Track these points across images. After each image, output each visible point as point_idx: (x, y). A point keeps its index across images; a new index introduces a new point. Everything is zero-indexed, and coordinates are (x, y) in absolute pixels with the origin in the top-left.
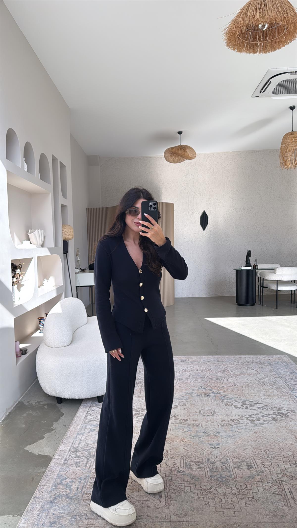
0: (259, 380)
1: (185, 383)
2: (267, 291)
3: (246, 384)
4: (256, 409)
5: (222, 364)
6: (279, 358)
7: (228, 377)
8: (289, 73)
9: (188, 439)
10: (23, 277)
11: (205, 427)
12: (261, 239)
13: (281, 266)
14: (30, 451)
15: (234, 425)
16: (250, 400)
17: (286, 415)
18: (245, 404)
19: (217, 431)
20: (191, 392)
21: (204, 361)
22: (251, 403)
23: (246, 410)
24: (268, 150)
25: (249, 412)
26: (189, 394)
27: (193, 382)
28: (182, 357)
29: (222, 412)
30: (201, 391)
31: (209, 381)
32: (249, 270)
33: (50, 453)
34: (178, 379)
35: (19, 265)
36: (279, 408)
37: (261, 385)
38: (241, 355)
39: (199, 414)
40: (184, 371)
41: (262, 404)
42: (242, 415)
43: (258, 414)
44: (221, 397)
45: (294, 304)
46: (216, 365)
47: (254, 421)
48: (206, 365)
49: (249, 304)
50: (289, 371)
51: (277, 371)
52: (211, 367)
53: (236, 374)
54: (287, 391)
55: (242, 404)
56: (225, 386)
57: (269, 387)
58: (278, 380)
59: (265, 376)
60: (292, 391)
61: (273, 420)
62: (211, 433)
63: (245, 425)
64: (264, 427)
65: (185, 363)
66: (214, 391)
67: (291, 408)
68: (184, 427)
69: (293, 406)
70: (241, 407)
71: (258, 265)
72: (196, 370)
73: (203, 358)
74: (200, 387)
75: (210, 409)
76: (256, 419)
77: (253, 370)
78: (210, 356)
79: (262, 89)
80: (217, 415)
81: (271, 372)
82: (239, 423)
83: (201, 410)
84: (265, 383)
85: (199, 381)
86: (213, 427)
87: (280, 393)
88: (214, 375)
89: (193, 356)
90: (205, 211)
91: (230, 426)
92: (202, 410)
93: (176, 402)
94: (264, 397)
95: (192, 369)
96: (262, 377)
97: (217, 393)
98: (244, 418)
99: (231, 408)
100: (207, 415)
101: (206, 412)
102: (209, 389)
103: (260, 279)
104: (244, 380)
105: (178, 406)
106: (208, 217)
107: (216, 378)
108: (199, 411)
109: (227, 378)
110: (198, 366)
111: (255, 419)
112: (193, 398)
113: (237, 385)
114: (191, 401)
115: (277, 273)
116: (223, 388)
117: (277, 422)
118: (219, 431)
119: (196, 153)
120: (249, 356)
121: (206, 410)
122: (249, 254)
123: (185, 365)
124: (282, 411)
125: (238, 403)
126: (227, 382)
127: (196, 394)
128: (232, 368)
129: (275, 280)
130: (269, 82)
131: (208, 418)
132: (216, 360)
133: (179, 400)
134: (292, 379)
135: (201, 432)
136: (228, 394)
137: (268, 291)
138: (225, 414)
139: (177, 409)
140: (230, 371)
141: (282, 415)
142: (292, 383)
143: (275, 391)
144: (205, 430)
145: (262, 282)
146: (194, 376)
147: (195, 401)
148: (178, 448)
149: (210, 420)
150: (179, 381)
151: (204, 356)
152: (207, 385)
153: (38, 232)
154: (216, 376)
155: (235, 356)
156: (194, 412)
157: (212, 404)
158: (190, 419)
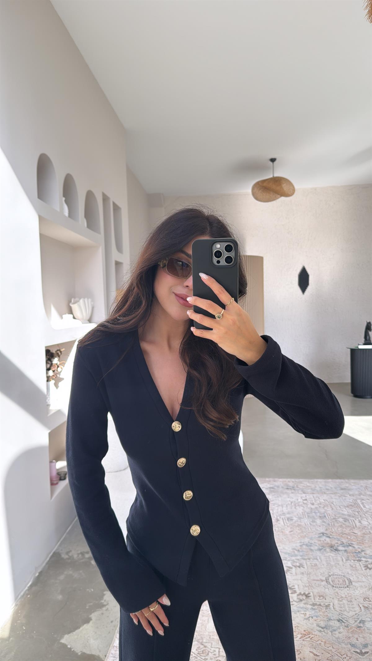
1: (297, 526)
5: (349, 493)
7: (361, 516)
9: (316, 633)
10: (62, 368)
11: (339, 610)
14: (69, 646)
19: (360, 619)
20: (309, 542)
21: (320, 488)
26: (307, 545)
27: (309, 525)
28: (286, 481)
29: (361, 582)
30: (323, 541)
32: (368, 349)
33: (100, 651)
34: (286, 519)
35: (58, 350)
39: (326, 584)
40: (293, 504)
44: (356, 553)
46: (339, 495)
48: (325, 495)
49: (369, 395)
52: (332, 498)
56: (359, 534)
62: (351, 622)
65: (293, 491)
66: (344, 541)
68: (306, 608)
72: (311, 504)
73: (319, 483)
74: (320, 534)
75: (342, 575)
78: (328, 481)
80: (354, 588)
83: (328, 577)
85: (317, 522)
86: (351, 611)
89: (303, 480)
92: (330, 576)
93: (287, 559)
95: (305, 502)
97: (348, 544)
100: (340, 587)
101: (336, 581)
102: (335, 537)
105: (292, 568)
108: (326, 579)
109: (360, 519)
110: (312, 497)
112: (313, 553)
114: (311, 560)
116: (356, 536)
118: (363, 619)
121: (337, 578)
122: (368, 327)
123: (292, 494)
126: (360, 526)
127: (316, 546)
128: (363, 501)
131: (342, 592)
133: (291, 556)
135: (334, 620)
136: (365, 547)
138: (367, 586)
139: (291, 575)
140: (362, 506)
144: (340, 616)
146: (309, 515)
147: (317, 559)
148: (301, 652)
149: (346, 596)
150: (288, 521)
151: (319, 480)
152: (331, 530)
153: (84, 301)
154: (343, 514)
155: (365, 481)
156: (319, 579)
157: (344, 567)
158: (313, 593)
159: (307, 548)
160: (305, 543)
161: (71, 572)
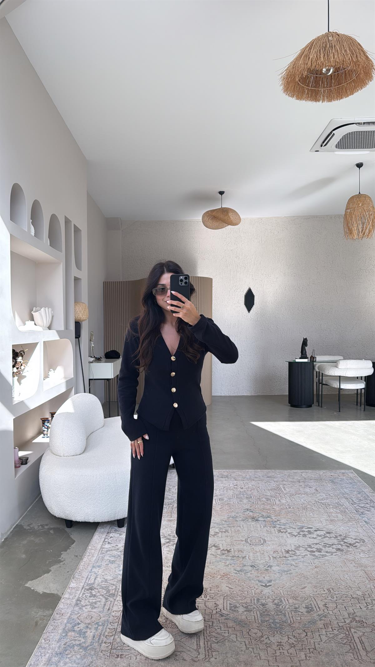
0: (319, 501)
1: (227, 504)
2: (326, 389)
3: (303, 506)
4: (316, 537)
5: (273, 480)
6: (343, 473)
7: (281, 496)
8: (356, 124)
9: (232, 575)
10: (25, 367)
11: (253, 560)
12: (320, 325)
13: (344, 359)
14: (32, 589)
15: (289, 557)
16: (309, 526)
17: (354, 546)
18: (303, 531)
19: (268, 565)
20: (235, 516)
21: (250, 476)
22: (309, 530)
23: (304, 538)
24: (328, 215)
25: (308, 541)
26: (233, 517)
27: (237, 503)
28: (222, 471)
29: (273, 541)
30: (247, 514)
31: (257, 502)
32: (305, 362)
33: (58, 591)
34: (218, 499)
35: (21, 351)
36: (345, 536)
37: (322, 507)
38: (296, 470)
39: (245, 543)
40: (225, 488)
41: (324, 531)
42: (299, 545)
43: (318, 543)
44: (272, 522)
45: (361, 406)
46: (266, 481)
47: (314, 552)
48: (253, 482)
49: (304, 405)
50: (357, 490)
51: (341, 490)
52: (259, 484)
53: (291, 493)
54: (354, 516)
55: (298, 531)
56: (277, 509)
57: (332, 510)
58: (343, 501)
59: (326, 496)
60: (361, 515)
61: (337, 551)
62: (261, 567)
63: (303, 557)
64: (327, 560)
65: (227, 479)
66: (264, 514)
67: (360, 536)
68: (227, 559)
69: (362, 534)
70: (297, 535)
71: (316, 357)
72: (241, 488)
73: (249, 472)
74: (245, 509)
75: (258, 537)
76: (316, 549)
77: (312, 488)
78: (257, 471)
79: (323, 142)
80: (267, 544)
81: (334, 491)
82: (296, 555)
83: (247, 538)
84: (327, 505)
85: (244, 501)
86: (263, 560)
87: (346, 518)
88: (263, 495)
89: (236, 470)
90: (251, 289)
91: (284, 558)
92: (249, 537)
93: (216, 527)
94: (326, 522)
95: (235, 487)
96: (323, 497)
98: (301, 548)
99: (285, 536)
100: (256, 545)
101: (254, 541)
102: (257, 512)
103: (318, 374)
104: (301, 500)
105: (219, 533)
106: (254, 296)
107: (265, 499)
108: (245, 540)
109: (280, 498)
110: (242, 483)
111: (314, 550)
112: (237, 522)
113: (292, 507)
114: (235, 527)
115: (339, 367)
116: (274, 511)
117: (342, 554)
118: (271, 565)
119: (240, 218)
120: (307, 471)
121: (254, 539)
122: (305, 343)
123: (226, 481)
124: (349, 540)
125: (293, 529)
126: (279, 504)
127: (241, 518)
128: (285, 486)
129: (337, 375)
130: (332, 134)
131: (257, 548)
132: (265, 475)
133: (219, 525)
134: (361, 500)
135: (248, 566)
136: (281, 518)
137: (328, 389)
138: (278, 543)
139: (218, 536)
140: (283, 489)
141: (349, 546)
142: (360, 505)
143: (339, 514)
144: (253, 563)
145: (321, 378)
146: (237, 496)
147: (240, 527)
148: (220, 586)
149: (260, 550)
150: (220, 501)
151: (250, 471)
152: (254, 507)
153: (45, 310)
154: (266, 495)
155: (289, 471)
156: (239, 540)
157: (262, 531)
158: (234, 549)
159: (233, 519)
160: (232, 516)
161: (33, 539)
